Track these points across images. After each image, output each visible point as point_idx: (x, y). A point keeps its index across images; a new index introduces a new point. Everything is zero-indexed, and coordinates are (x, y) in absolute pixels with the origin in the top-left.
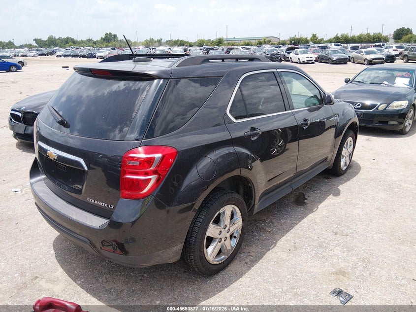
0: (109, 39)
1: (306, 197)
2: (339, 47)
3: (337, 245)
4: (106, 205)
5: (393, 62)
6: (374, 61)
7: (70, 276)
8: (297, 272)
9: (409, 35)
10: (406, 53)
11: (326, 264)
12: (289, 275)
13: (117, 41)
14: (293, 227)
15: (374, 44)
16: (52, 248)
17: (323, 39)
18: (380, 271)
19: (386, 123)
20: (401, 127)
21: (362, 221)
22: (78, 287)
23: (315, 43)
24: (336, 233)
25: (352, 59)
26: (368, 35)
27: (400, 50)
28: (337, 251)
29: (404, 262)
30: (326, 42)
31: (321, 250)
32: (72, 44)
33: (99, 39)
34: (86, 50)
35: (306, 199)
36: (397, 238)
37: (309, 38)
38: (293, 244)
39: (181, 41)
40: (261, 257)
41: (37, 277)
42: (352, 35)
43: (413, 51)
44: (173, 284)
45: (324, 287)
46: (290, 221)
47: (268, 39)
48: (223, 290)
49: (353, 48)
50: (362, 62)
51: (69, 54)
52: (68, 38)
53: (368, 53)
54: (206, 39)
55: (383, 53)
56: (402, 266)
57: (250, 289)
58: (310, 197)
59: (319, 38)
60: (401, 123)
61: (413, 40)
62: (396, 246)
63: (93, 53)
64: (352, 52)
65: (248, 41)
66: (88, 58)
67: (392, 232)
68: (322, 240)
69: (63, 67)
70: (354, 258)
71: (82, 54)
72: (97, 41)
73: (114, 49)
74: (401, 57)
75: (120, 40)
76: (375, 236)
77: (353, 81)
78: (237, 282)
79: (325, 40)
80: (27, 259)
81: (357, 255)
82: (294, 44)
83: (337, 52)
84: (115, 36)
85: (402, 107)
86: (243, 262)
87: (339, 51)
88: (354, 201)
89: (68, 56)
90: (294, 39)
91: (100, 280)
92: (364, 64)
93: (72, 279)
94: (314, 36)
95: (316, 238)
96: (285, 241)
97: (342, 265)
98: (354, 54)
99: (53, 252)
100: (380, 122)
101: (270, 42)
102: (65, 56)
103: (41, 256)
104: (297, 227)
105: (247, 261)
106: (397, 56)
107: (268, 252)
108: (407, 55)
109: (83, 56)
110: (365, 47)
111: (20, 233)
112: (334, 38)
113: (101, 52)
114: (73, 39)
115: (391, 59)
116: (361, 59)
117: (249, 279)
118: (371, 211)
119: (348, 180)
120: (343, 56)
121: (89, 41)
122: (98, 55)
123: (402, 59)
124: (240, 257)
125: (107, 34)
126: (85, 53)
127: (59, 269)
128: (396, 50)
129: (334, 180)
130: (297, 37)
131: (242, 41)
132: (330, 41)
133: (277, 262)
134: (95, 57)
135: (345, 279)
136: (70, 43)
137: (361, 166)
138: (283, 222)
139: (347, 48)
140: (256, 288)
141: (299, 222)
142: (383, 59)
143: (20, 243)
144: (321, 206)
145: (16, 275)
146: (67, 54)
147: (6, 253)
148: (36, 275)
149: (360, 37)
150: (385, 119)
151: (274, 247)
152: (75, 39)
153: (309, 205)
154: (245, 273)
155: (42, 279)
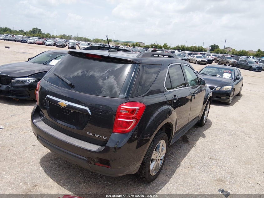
0: (35, 32)
1: (188, 137)
2: (180, 52)
3: (213, 165)
4: (101, 137)
5: (211, 64)
6: (201, 62)
7: (59, 184)
8: (197, 180)
9: (218, 49)
10: (218, 59)
11: (211, 175)
12: (193, 182)
13: (41, 33)
14: (186, 155)
15: (200, 53)
16: (40, 166)
17: (170, 47)
18: (239, 179)
19: (220, 98)
20: (228, 100)
21: (222, 152)
22: (67, 191)
23: (165, 49)
24: (210, 158)
25: (189, 60)
26: (195, 47)
27: (215, 57)
28: (214, 168)
29: (250, 174)
30: (172, 49)
31: (206, 168)
32: (9, 32)
33: (28, 31)
34: (20, 37)
35: (188, 139)
36: (243, 161)
37: (162, 46)
38: (189, 164)
39: (84, 38)
40: (174, 172)
41: (36, 185)
42: (186, 46)
43: (222, 58)
44: (128, 188)
45: (214, 188)
46: (184, 151)
47: (138, 43)
48: (159, 191)
49: (189, 54)
50: (194, 62)
51: (8, 38)
52: (6, 28)
53: (198, 57)
54: (100, 39)
55: (206, 58)
56: (250, 176)
57: (174, 190)
58: (190, 138)
59: (168, 46)
60: (228, 98)
61: (220, 52)
62: (244, 166)
63: (25, 39)
64: (188, 56)
65: (127, 43)
66: (21, 42)
67: (239, 158)
68: (205, 162)
69: (6, 47)
70: (224, 172)
71: (17, 39)
72: (27, 32)
73: (40, 39)
74: (215, 61)
75: (43, 33)
76: (231, 160)
77: (199, 73)
78: (165, 186)
79: (171, 47)
80: (25, 174)
81: (225, 170)
82: (154, 48)
83: (180, 55)
84: (40, 30)
85: (229, 90)
86: (165, 175)
87: (182, 55)
88: (214, 141)
89: (7, 40)
90: (153, 45)
91: (81, 186)
92: (195, 64)
93: (61, 186)
94: (165, 44)
95: (201, 161)
96: (184, 163)
97: (219, 176)
98: (190, 57)
99: (41, 168)
100: (217, 97)
101: (140, 45)
102: (5, 40)
103: (34, 172)
104: (188, 154)
105: (167, 174)
106: (213, 60)
107: (177, 169)
108: (219, 60)
109: (18, 41)
110: (195, 54)
111: (14, 157)
112: (177, 47)
113: (31, 40)
114: (10, 29)
115: (210, 62)
116: (194, 60)
117: (171, 185)
118: (225, 146)
119: (207, 129)
120: (184, 58)
121: (21, 31)
122: (29, 41)
123: (216, 62)
124: (162, 172)
125: (34, 28)
126: (20, 39)
127: (50, 180)
128: (212, 57)
129: (200, 129)
130: (155, 44)
131: (123, 43)
132: (174, 49)
133: (184, 175)
134: (26, 42)
135: (223, 183)
136: (8, 32)
137: (212, 121)
138: (180, 151)
139: (186, 53)
140: (177, 190)
141: (189, 152)
142: (206, 61)
143: (16, 163)
144: (198, 143)
145: (21, 184)
146: (6, 38)
147: (8, 170)
148: (35, 184)
149: (191, 48)
150: (219, 96)
151: (179, 166)
152: (11, 29)
153: (191, 142)
154: (168, 181)
155: (40, 186)
